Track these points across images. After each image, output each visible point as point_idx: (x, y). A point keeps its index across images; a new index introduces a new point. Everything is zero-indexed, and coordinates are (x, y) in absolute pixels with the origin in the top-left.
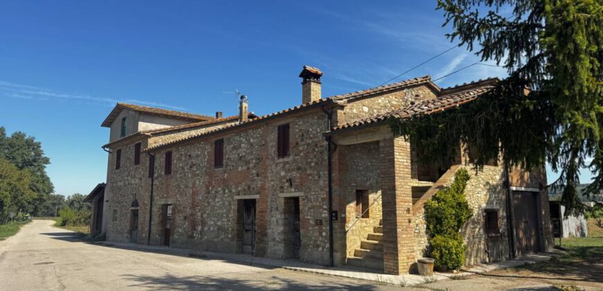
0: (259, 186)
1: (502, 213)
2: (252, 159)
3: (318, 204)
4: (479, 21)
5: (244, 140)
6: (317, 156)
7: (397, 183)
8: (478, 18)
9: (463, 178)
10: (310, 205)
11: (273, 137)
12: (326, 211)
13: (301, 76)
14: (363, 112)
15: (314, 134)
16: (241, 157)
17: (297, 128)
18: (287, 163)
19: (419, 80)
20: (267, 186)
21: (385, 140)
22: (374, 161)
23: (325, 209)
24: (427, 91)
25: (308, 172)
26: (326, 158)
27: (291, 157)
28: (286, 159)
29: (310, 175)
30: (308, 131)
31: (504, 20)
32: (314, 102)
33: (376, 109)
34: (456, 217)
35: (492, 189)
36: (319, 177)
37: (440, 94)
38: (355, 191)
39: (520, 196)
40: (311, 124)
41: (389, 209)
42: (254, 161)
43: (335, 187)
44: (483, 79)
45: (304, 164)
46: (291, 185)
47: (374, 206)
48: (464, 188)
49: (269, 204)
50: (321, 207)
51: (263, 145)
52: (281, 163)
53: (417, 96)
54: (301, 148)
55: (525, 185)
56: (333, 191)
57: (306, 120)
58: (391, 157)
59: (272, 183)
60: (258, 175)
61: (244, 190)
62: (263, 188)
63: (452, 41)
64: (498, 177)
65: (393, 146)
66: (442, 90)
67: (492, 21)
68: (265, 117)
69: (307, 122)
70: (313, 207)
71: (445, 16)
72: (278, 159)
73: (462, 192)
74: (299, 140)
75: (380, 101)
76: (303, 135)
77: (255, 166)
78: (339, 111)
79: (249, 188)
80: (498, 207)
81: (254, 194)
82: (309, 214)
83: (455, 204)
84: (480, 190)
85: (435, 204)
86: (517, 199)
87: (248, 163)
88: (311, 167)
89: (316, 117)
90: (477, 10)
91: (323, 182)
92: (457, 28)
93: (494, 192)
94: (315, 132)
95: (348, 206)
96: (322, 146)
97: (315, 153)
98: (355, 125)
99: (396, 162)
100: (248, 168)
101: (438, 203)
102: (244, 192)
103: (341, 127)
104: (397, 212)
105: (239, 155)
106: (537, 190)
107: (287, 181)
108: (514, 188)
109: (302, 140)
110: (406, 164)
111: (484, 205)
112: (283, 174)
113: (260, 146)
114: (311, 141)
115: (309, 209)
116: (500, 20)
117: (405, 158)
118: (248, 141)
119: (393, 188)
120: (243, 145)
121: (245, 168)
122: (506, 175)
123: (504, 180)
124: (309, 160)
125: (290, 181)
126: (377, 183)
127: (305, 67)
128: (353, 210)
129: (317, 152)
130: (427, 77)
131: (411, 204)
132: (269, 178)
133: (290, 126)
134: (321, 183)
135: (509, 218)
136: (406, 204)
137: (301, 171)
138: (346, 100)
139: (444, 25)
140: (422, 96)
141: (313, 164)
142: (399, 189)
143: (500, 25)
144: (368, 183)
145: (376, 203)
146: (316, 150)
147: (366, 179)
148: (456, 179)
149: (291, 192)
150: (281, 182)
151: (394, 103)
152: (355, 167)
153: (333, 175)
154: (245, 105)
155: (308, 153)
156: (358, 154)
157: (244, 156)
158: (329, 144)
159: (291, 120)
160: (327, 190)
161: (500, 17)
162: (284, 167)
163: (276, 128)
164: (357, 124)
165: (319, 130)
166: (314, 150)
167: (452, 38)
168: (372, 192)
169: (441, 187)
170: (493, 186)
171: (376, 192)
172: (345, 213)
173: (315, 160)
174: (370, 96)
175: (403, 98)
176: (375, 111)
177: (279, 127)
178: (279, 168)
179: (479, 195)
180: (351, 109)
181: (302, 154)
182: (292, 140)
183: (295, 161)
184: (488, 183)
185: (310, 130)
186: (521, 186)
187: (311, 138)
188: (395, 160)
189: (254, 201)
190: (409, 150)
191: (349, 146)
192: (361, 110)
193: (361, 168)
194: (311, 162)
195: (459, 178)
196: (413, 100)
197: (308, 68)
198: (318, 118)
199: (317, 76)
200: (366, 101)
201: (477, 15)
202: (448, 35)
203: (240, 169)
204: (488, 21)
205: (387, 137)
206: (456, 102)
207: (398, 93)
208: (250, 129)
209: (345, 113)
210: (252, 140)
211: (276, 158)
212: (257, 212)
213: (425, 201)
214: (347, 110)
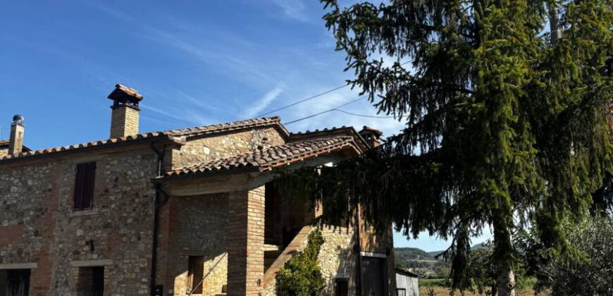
0: (38, 249)
1: (351, 283)
2: (29, 210)
3: (134, 276)
4: (381, 70)
5: (17, 181)
6: (137, 210)
7: (249, 248)
8: (382, 67)
9: (316, 241)
10: (121, 278)
11: (66, 180)
12: (145, 286)
13: (111, 97)
14: (204, 154)
15: (135, 179)
16: (9, 206)
17: (108, 170)
18: (89, 217)
19: (268, 120)
20: (52, 249)
21: (236, 192)
22: (213, 217)
23: (144, 283)
24: (276, 134)
25: (122, 231)
26: (152, 212)
27: (95, 211)
28: (86, 212)
29: (124, 235)
30: (126, 174)
31: (408, 73)
32: (129, 137)
33: (219, 151)
34: (311, 289)
35: (343, 255)
36: (139, 239)
37: (290, 139)
38: (187, 257)
39: (368, 262)
40: (132, 166)
41: (236, 282)
42: (32, 213)
43: (161, 252)
44: (337, 127)
45: (116, 219)
46: (92, 249)
47: (209, 276)
48: (318, 253)
49: (53, 276)
50: (137, 280)
51: (50, 190)
52: (77, 217)
53: (265, 139)
54: (112, 198)
55: (373, 250)
56: (158, 257)
57: (124, 159)
58: (244, 214)
59: (61, 246)
60: (36, 234)
61: (11, 255)
62: (44, 252)
63: (352, 88)
64: (349, 240)
65: (246, 200)
66: (291, 134)
67: (396, 72)
68: (58, 150)
69: (126, 161)
70: (126, 280)
71: (346, 59)
72: (74, 211)
73: (316, 258)
74: (110, 186)
75: (224, 142)
76: (117, 180)
77: (33, 221)
78: (175, 151)
79: (20, 252)
80: (348, 276)
81: (29, 262)
82: (119, 290)
83: (310, 273)
84: (331, 255)
85: (288, 273)
86: (366, 265)
87: (21, 214)
88: (126, 225)
89: (139, 157)
90: (382, 59)
91: (145, 245)
92: (358, 75)
93: (345, 258)
94: (137, 177)
95: (177, 278)
96: (146, 196)
97: (135, 205)
98: (198, 171)
99: (249, 221)
100: (21, 223)
101: (292, 272)
102: (12, 258)
103: (178, 173)
104: (247, 285)
105: (5, 202)
106: (384, 256)
107: (87, 243)
108: (363, 254)
109: (115, 186)
110: (259, 223)
111: (335, 274)
112: (79, 232)
113: (44, 191)
114: (129, 189)
115: (119, 283)
116: (403, 73)
117: (259, 215)
118: (25, 184)
119: (244, 254)
120: (14, 189)
121: (15, 222)
122: (356, 239)
123: (354, 243)
124: (125, 215)
125: (91, 243)
126: (215, 246)
127: (118, 86)
128: (183, 283)
129: (139, 203)
130: (276, 118)
131: (262, 274)
132: (57, 239)
133: (97, 165)
134: (141, 246)
135: (358, 288)
136: (257, 274)
137: (109, 230)
138: (185, 137)
139: (346, 69)
140: (269, 140)
141: (130, 221)
142: (250, 255)
143: (403, 78)
144: (204, 247)
145: (212, 273)
146: (137, 200)
147: (201, 241)
148: (310, 242)
149: (92, 259)
150: (76, 245)
151: (240, 145)
152: (189, 225)
153: (160, 236)
154: (19, 129)
155: (124, 204)
156: (194, 209)
157: (15, 205)
158: (158, 194)
159: (100, 157)
160: (150, 256)
161: (404, 70)
162: (82, 223)
163: (74, 168)
164: (202, 170)
165: (142, 174)
166: (133, 201)
167: (353, 86)
168: (208, 259)
169: (293, 253)
170: (344, 251)
171: (213, 259)
172: (173, 288)
173: (133, 214)
174: (213, 134)
175: (250, 141)
176: (218, 154)
177: (79, 166)
178: (73, 224)
179: (330, 262)
180: (190, 149)
181: (113, 206)
182: (98, 185)
183: (102, 215)
184: (339, 247)
185: (130, 173)
186: (370, 252)
187: (130, 184)
188: (249, 218)
189: (27, 273)
190: (264, 206)
191: (185, 197)
192: (201, 151)
193: (197, 227)
194: (126, 218)
195: (313, 241)
196: (260, 144)
197: (123, 88)
198: (143, 157)
199: (134, 100)
200: (208, 141)
201: (381, 64)
202: (349, 82)
203: (5, 224)
204: (392, 72)
205: (240, 188)
206: (315, 152)
207: (244, 133)
208: (28, 166)
209: (181, 154)
210: (30, 183)
211: (70, 211)
212: (31, 288)
213: (278, 270)
214: (185, 151)
